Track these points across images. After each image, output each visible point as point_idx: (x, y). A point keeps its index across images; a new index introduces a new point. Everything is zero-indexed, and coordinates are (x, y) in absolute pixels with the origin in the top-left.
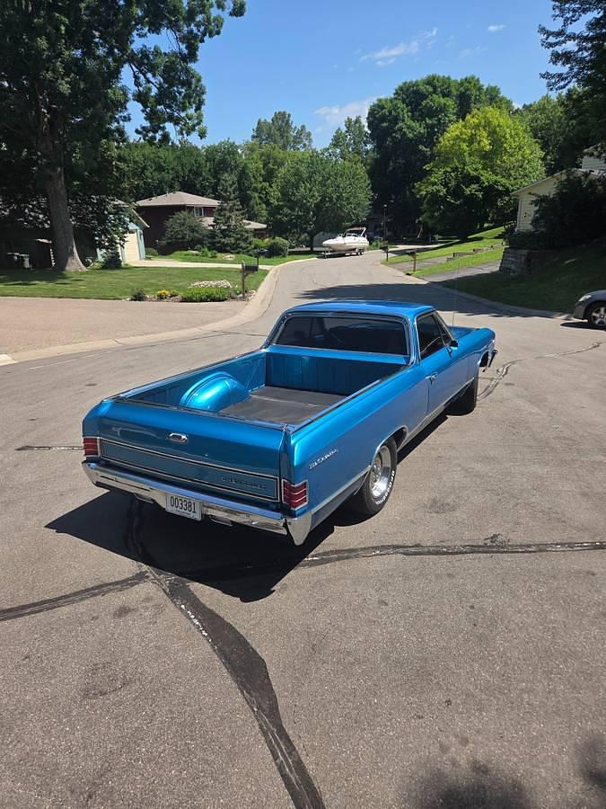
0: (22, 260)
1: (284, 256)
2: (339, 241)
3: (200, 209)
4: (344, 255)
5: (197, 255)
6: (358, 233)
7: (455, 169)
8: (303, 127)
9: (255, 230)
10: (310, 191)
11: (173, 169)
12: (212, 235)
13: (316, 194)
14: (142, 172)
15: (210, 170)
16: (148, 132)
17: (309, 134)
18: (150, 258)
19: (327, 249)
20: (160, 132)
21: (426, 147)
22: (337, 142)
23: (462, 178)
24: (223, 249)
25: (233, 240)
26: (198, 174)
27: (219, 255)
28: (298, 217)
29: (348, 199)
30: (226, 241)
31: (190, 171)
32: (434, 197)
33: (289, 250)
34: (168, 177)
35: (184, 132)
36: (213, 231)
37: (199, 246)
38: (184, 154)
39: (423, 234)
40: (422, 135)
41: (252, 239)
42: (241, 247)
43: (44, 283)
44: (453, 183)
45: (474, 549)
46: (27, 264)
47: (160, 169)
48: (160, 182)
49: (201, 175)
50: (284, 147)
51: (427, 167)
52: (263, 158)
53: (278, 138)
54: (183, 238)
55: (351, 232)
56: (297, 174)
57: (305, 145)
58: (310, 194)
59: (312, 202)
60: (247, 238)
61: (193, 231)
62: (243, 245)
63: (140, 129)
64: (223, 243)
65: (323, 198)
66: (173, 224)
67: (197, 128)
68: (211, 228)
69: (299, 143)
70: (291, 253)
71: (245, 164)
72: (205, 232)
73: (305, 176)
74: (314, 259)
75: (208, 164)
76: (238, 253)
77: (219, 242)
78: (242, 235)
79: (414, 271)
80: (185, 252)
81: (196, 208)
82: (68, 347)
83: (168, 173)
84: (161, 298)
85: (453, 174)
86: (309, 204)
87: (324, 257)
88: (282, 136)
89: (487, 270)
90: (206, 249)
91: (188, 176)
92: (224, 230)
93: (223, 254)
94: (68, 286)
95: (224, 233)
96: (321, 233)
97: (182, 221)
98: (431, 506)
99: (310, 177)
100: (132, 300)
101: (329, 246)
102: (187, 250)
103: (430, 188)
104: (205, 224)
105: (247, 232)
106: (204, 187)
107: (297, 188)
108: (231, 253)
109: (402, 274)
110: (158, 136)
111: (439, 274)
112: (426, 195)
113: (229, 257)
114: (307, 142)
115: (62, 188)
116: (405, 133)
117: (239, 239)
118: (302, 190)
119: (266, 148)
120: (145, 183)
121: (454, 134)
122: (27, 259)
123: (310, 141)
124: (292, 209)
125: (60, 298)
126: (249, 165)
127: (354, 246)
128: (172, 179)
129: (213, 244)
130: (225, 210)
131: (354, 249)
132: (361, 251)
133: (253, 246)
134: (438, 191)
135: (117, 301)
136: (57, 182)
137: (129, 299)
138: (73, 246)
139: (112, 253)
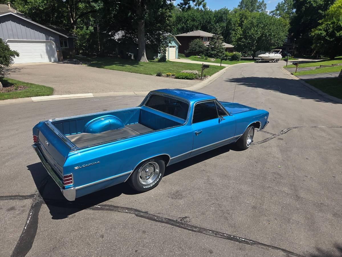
0: (131, 56)
1: (238, 61)
2: (267, 55)
3: (206, 38)
4: (268, 62)
5: (199, 58)
6: (277, 52)
7: (333, 23)
8: (263, 2)
9: (227, 48)
10: (256, 31)
11: (199, 20)
12: (208, 50)
13: (259, 33)
14: (186, 22)
15: (215, 21)
16: (183, 5)
17: (265, 5)
18: (179, 58)
19: (260, 58)
20: (188, 5)
21: (322, 11)
22: (279, 8)
23: (336, 27)
24: (211, 56)
25: (216, 52)
26: (209, 23)
27: (209, 58)
28: (249, 43)
29: (274, 35)
30: (213, 52)
31: (206, 22)
32: (319, 36)
33: (241, 58)
34: (196, 24)
35: (197, 5)
36: (208, 48)
37: (201, 54)
38: (205, 14)
39: (315, 54)
40: (321, 5)
41: (225, 52)
42: (219, 55)
43: (129, 66)
44: (331, 30)
45: (169, 222)
46: (132, 58)
47: (194, 20)
48: (193, 26)
49: (211, 23)
50: (252, 11)
51: (320, 21)
52: (241, 16)
53: (250, 7)
54: (195, 50)
55: (274, 51)
56: (252, 23)
57: (262, 10)
58: (256, 33)
59: (257, 36)
60: (222, 51)
61: (200, 47)
62: (220, 54)
63: (179, 4)
64: (211, 53)
65: (262, 35)
66: (192, 44)
67: (202, 3)
68: (208, 46)
69: (260, 9)
70: (242, 59)
71: (231, 18)
72: (205, 48)
73: (255, 25)
74: (253, 63)
75: (214, 18)
76: (217, 58)
77: (210, 53)
78: (220, 50)
79: (296, 72)
80: (195, 56)
81: (205, 38)
82: (116, 93)
83: (197, 22)
84: (168, 76)
85: (331, 25)
86: (254, 38)
87: (257, 62)
88: (252, 5)
89: (333, 76)
90: (204, 56)
91: (205, 24)
92: (213, 48)
93: (211, 58)
94: (137, 68)
95: (213, 49)
96: (260, 51)
97: (196, 43)
98: (173, 194)
99: (257, 25)
100: (156, 76)
101: (261, 57)
102: (196, 55)
103: (317, 32)
104: (205, 45)
105: (223, 49)
106: (211, 29)
107: (250, 30)
108: (214, 58)
109: (289, 73)
110: (187, 7)
111: (308, 75)
112: (315, 35)
113: (213, 59)
114: (263, 8)
115: (143, 28)
116: (312, 4)
117: (218, 52)
118: (252, 31)
119: (243, 11)
120: (187, 26)
121: (338, 5)
122: (133, 56)
123: (266, 8)
124: (247, 39)
125: (131, 72)
126: (233, 19)
127: (274, 58)
128: (198, 25)
129: (207, 53)
130: (215, 39)
131: (274, 60)
132: (277, 60)
133: (224, 55)
134: (321, 34)
135: (151, 76)
136: (142, 26)
137: (156, 75)
138: (144, 52)
139: (163, 55)
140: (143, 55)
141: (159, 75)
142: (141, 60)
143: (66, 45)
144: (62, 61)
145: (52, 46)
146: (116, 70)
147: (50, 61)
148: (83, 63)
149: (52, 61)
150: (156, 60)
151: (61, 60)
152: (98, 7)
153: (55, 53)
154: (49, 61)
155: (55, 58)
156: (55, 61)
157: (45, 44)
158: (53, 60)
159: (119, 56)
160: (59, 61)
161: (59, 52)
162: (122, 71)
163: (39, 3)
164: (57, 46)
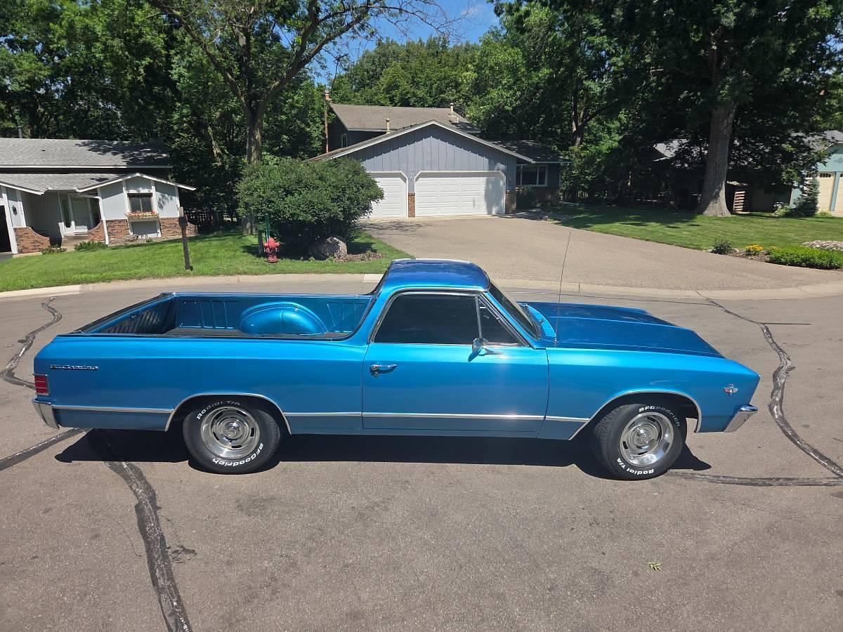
84: (749, 254)
94: (674, 230)
100: (712, 252)
135: (696, 251)
136: (723, 121)
137: (711, 250)
138: (720, 189)
139: (807, 199)
140: (717, 195)
141: (721, 250)
142: (706, 212)
143: (541, 182)
144: (513, 212)
145: (499, 182)
146: (612, 234)
147: (490, 213)
148: (551, 217)
149: (494, 213)
150: (780, 211)
151: (510, 211)
152: (599, 88)
153: (502, 197)
154: (486, 213)
155: (501, 208)
156: (499, 214)
157: (485, 178)
158: (494, 211)
159: (672, 202)
160: (508, 212)
161: (511, 194)
162: (626, 236)
163: (507, 97)
164: (508, 183)
